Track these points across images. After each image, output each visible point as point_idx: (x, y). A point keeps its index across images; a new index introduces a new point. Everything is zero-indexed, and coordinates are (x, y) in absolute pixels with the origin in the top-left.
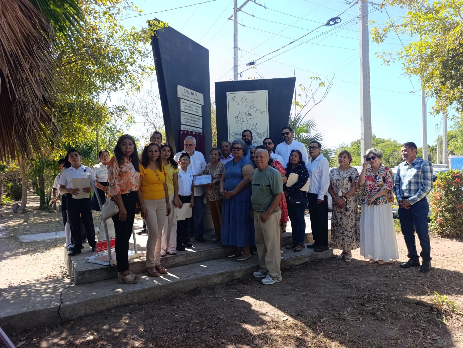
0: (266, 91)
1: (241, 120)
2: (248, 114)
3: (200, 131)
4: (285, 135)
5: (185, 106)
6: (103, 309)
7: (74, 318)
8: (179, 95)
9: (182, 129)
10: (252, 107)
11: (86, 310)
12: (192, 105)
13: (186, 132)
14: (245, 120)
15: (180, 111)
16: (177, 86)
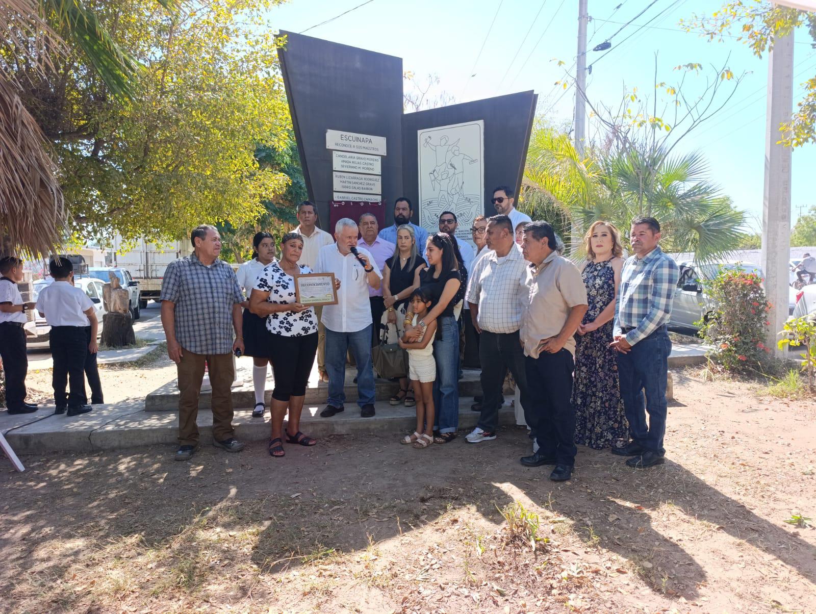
0: (481, 123)
1: (439, 178)
2: (449, 166)
3: (379, 199)
4: (497, 202)
5: (343, 161)
6: (140, 444)
7: (106, 447)
8: (330, 145)
9: (335, 199)
10: (456, 153)
11: (120, 441)
12: (359, 158)
13: (343, 204)
14: (444, 177)
15: (331, 170)
16: (326, 132)
